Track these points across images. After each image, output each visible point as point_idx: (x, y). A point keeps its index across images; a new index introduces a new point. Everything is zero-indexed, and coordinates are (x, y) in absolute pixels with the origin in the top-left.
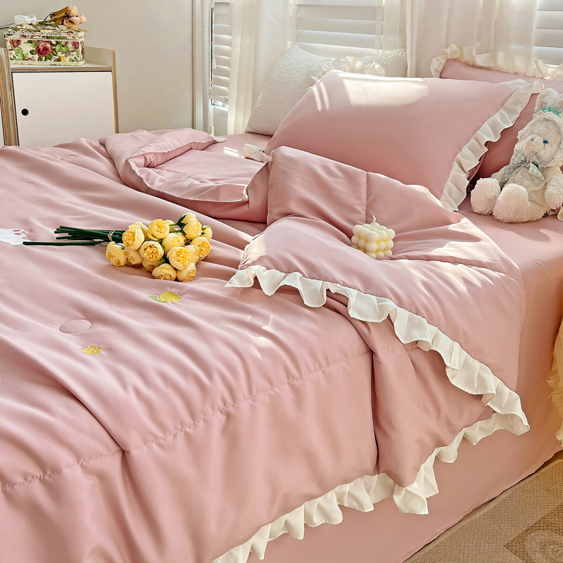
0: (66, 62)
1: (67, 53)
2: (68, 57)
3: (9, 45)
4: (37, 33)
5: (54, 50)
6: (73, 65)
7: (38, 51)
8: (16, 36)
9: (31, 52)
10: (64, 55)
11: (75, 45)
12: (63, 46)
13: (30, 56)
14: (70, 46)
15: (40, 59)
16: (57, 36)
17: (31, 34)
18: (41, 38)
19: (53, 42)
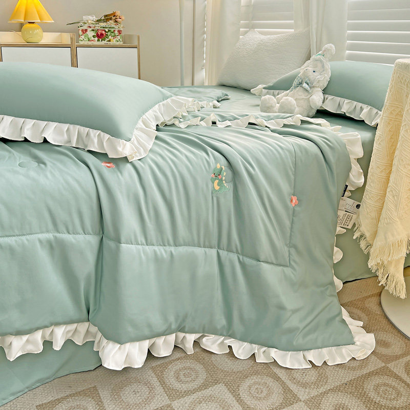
0: (114, 42)
1: (115, 36)
2: (115, 39)
3: (81, 33)
4: (97, 25)
5: (107, 35)
6: (118, 43)
7: (98, 36)
8: (85, 27)
9: (94, 36)
10: (112, 38)
11: (120, 32)
12: (112, 33)
13: (93, 38)
14: (116, 32)
15: (98, 40)
16: (109, 26)
17: (94, 26)
18: (99, 28)
19: (107, 30)
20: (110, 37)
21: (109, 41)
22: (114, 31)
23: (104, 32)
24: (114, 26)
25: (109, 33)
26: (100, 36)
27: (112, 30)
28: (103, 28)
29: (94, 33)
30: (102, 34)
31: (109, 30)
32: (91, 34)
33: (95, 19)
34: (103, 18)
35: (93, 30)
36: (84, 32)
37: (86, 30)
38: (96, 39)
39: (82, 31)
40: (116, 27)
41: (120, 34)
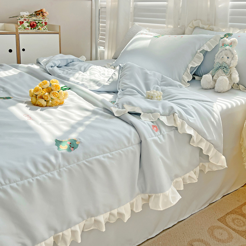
3: (19, 24)
4: (30, 19)
7: (31, 26)
9: (28, 26)
10: (41, 27)
16: (39, 20)
17: (28, 19)
18: (32, 21)
21: (39, 29)
23: (35, 23)
25: (38, 24)
27: (41, 22)
33: (28, 14)
34: (34, 13)
35: (27, 22)
37: (23, 22)
40: (43, 20)
41: (46, 24)
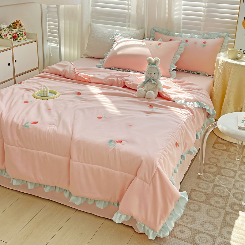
0: (22, 40)
1: (23, 37)
3: (3, 37)
4: (13, 31)
7: (13, 37)
8: (6, 33)
13: (11, 39)
14: (24, 34)
16: (20, 31)
17: (11, 32)
18: (14, 33)
19: (18, 33)
20: (20, 37)
21: (20, 40)
22: (22, 33)
23: (16, 35)
24: (22, 30)
25: (19, 35)
26: (15, 38)
27: (21, 33)
28: (16, 32)
29: (11, 36)
30: (15, 36)
31: (19, 33)
32: (9, 37)
35: (10, 34)
36: (5, 36)
37: (6, 35)
38: (13, 39)
39: (4, 35)
40: (24, 31)
41: (26, 34)
